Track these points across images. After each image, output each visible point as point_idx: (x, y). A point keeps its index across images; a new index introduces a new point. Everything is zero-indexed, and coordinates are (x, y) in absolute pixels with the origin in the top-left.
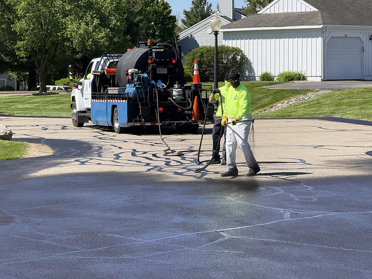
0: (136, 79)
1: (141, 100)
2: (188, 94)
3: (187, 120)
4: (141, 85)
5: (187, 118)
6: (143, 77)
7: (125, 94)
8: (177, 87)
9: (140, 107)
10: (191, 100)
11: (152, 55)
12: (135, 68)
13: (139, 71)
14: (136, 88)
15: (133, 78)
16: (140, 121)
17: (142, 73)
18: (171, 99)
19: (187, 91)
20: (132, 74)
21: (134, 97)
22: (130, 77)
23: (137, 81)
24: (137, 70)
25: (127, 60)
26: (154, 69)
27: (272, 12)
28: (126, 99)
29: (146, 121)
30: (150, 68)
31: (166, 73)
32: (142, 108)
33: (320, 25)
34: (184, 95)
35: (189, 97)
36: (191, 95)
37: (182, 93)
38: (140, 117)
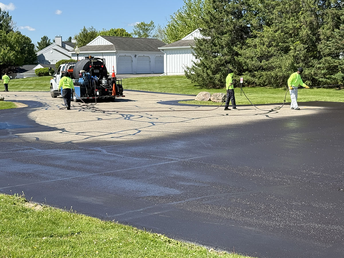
0: (84, 76)
1: (87, 86)
2: (110, 82)
3: (110, 96)
4: (87, 78)
5: (110, 94)
6: (87, 74)
7: (79, 83)
8: (104, 79)
9: (87, 89)
10: (112, 85)
11: (91, 63)
12: (83, 70)
13: (85, 71)
14: (84, 80)
15: (82, 75)
16: (87, 96)
17: (87, 72)
18: (101, 85)
19: (109, 81)
20: (82, 73)
21: (83, 84)
22: (81, 75)
23: (85, 77)
24: (84, 71)
25: (79, 66)
26: (93, 70)
27: (93, 45)
28: (79, 85)
29: (90, 96)
30: (90, 70)
31: (99, 72)
32: (87, 90)
33: (115, 50)
34: (108, 83)
35: (110, 84)
36: (112, 83)
37: (107, 82)
38: (87, 94)
